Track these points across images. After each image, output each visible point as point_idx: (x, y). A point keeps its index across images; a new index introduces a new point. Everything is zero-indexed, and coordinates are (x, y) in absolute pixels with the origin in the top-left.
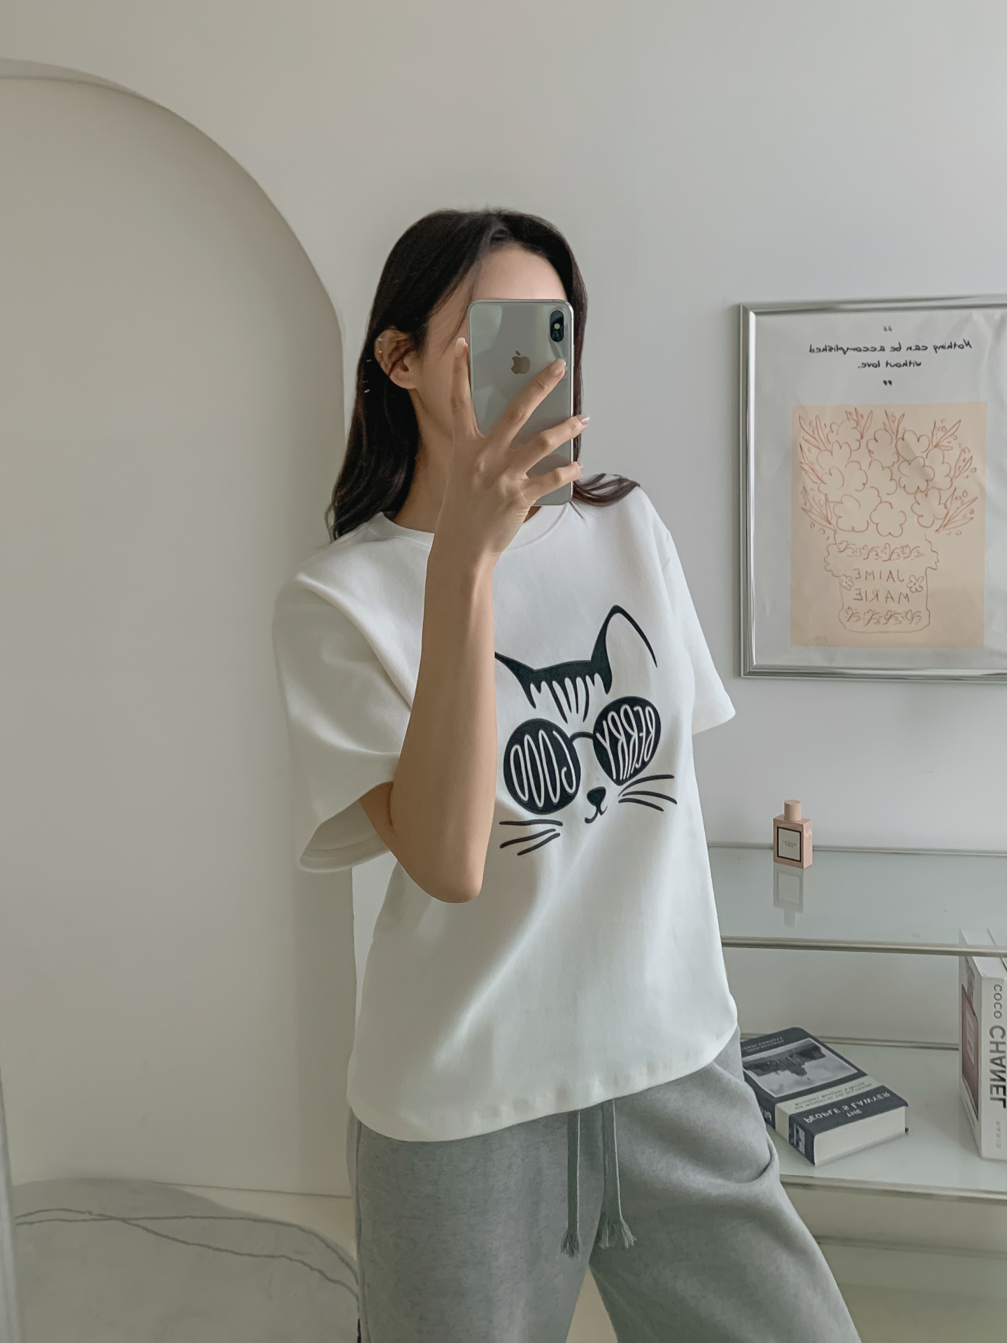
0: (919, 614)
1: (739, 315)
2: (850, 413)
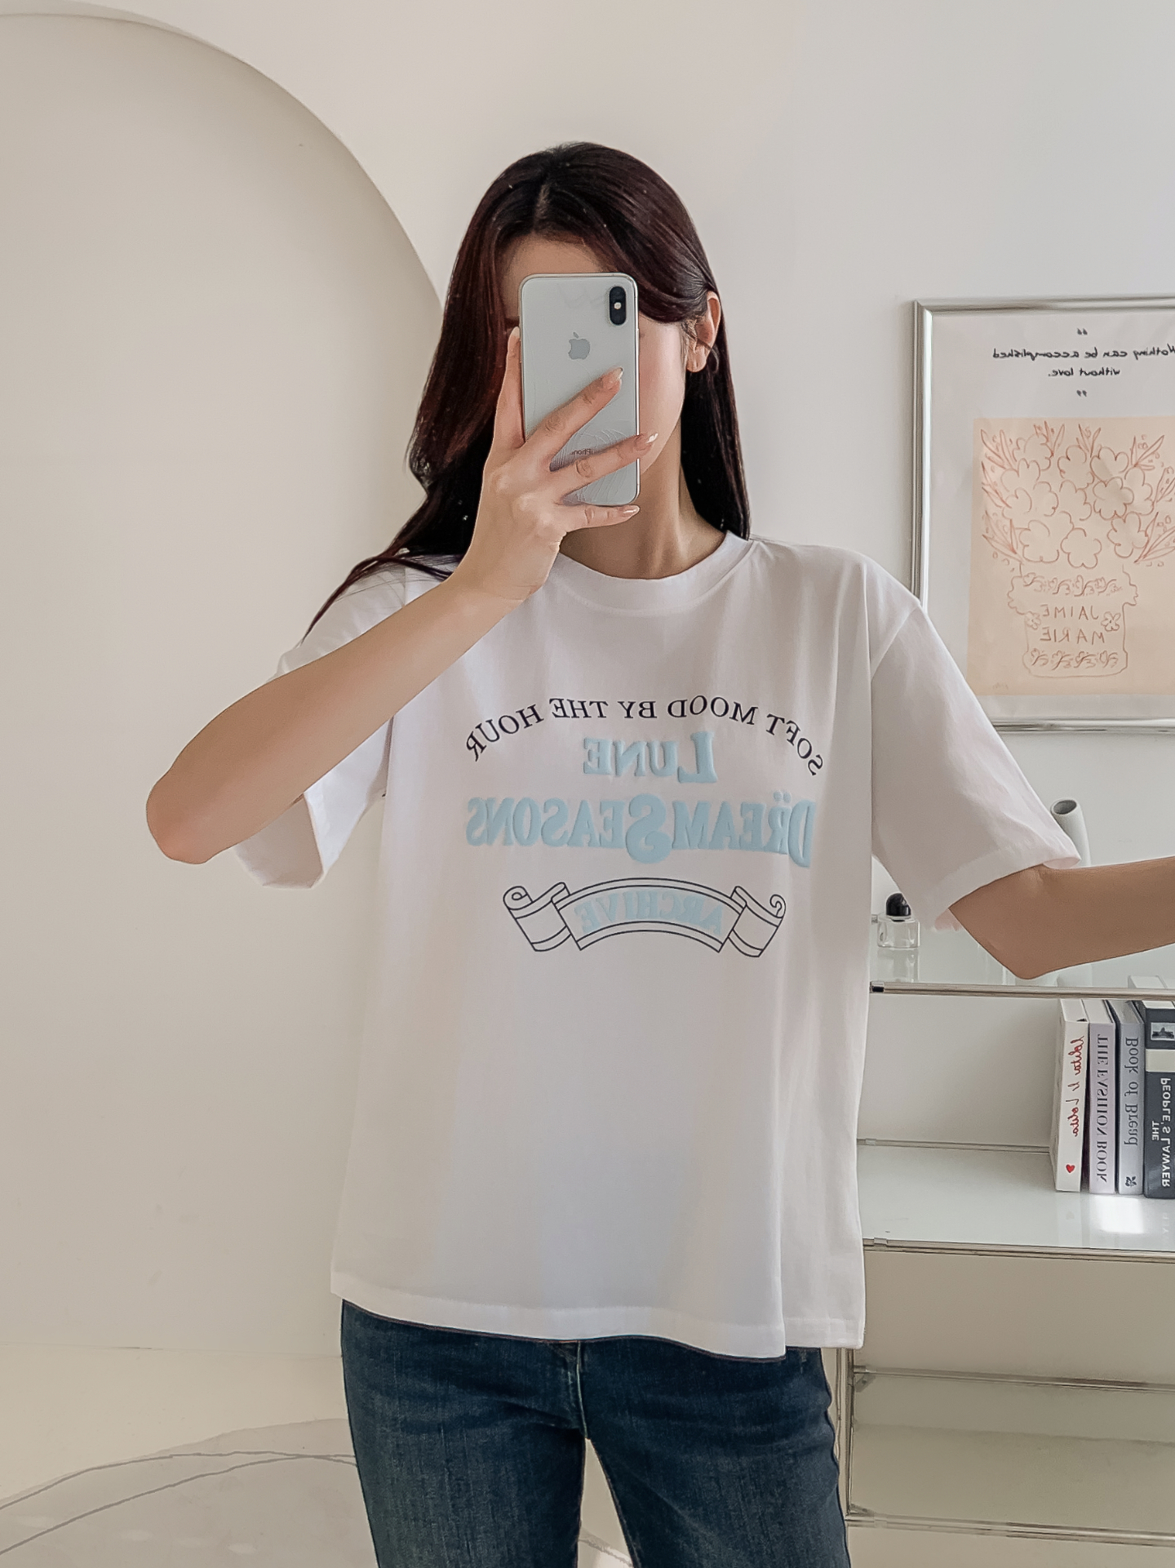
0: (1116, 656)
1: (915, 313)
2: (1039, 427)
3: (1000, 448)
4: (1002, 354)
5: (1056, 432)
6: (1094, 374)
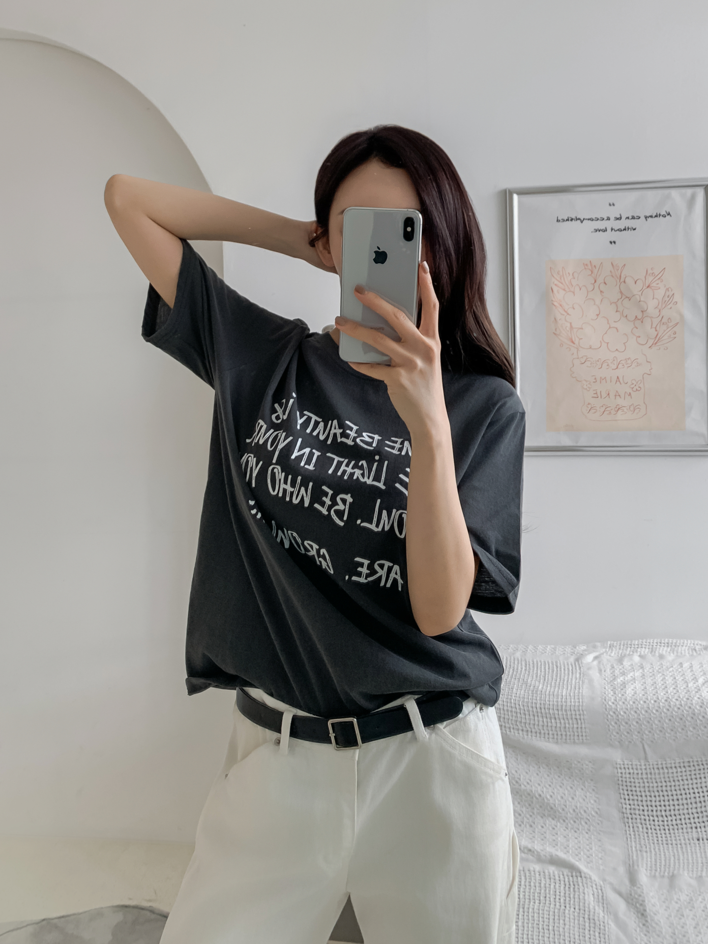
0: (638, 407)
1: (506, 197)
2: (587, 265)
3: (562, 278)
4: (562, 219)
6: (620, 230)
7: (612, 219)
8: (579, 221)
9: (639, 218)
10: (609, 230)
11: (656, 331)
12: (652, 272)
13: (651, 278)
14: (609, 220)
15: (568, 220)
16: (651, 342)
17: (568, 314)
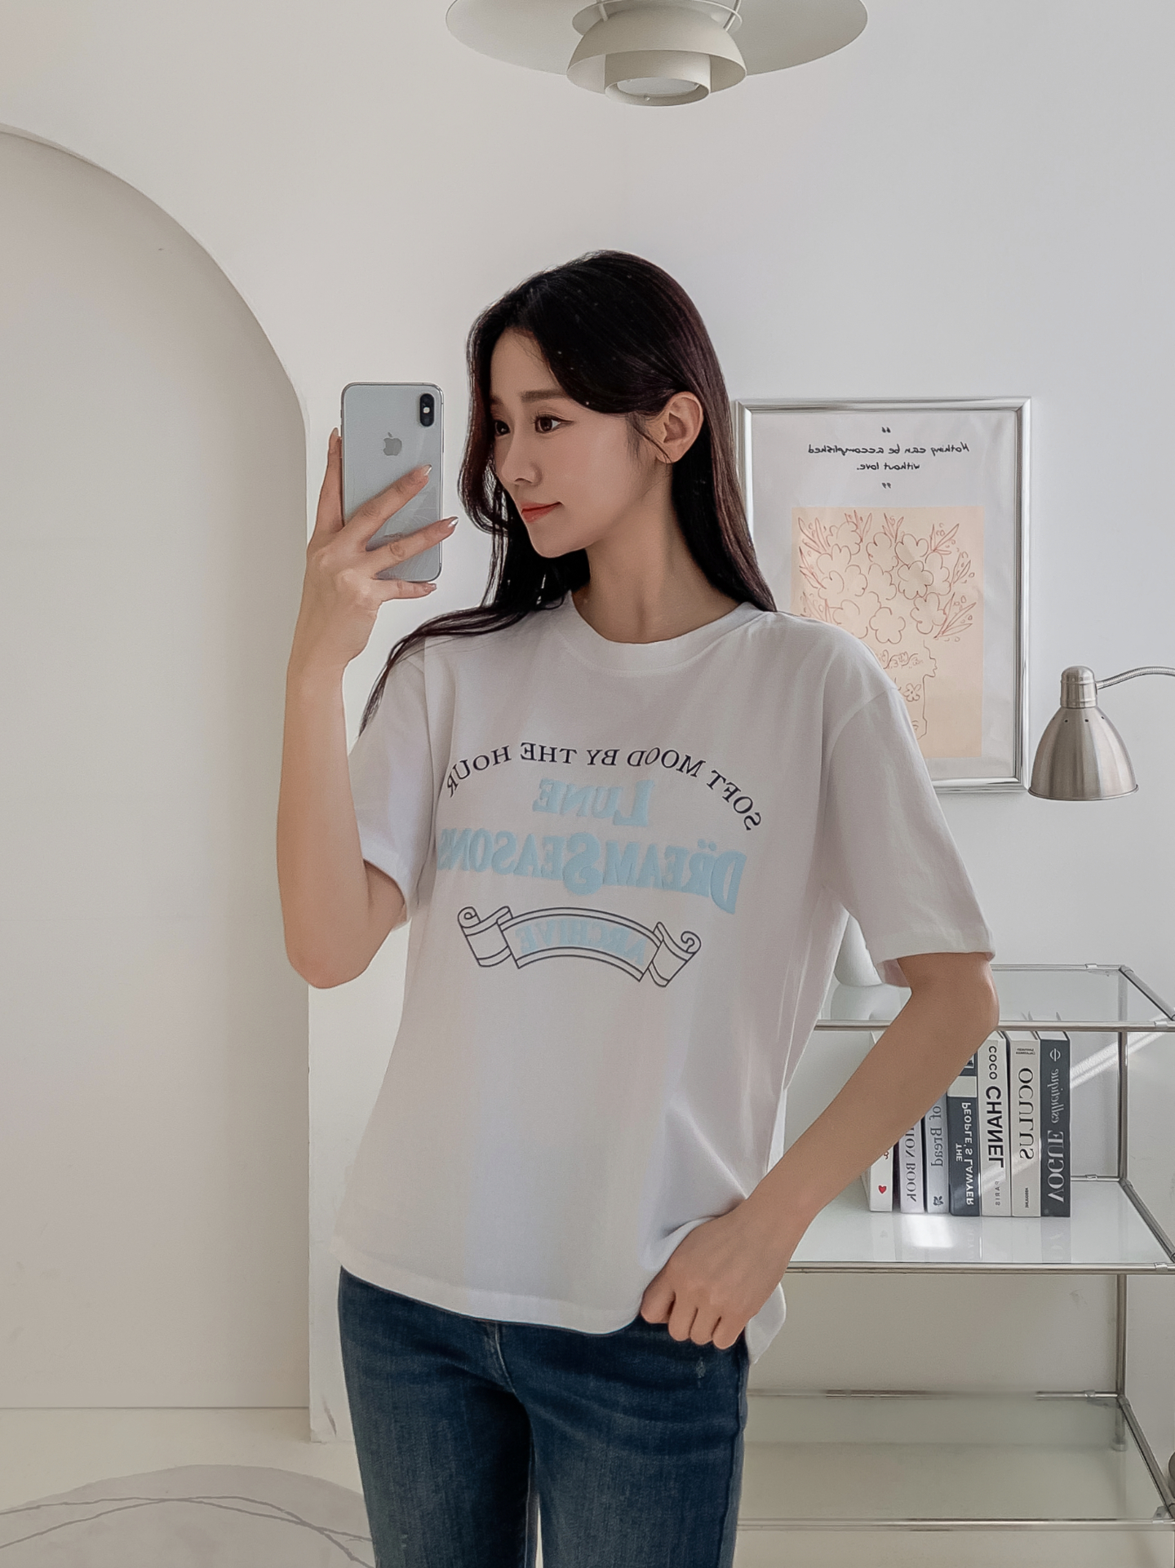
2: (849, 516)
3: (815, 535)
4: (816, 449)
5: (865, 521)
6: (897, 468)
7: (886, 451)
8: (840, 452)
9: (925, 450)
10: (882, 466)
11: (945, 614)
12: (940, 529)
13: (938, 538)
14: (882, 452)
15: (824, 450)
16: (937, 630)
17: (823, 586)
